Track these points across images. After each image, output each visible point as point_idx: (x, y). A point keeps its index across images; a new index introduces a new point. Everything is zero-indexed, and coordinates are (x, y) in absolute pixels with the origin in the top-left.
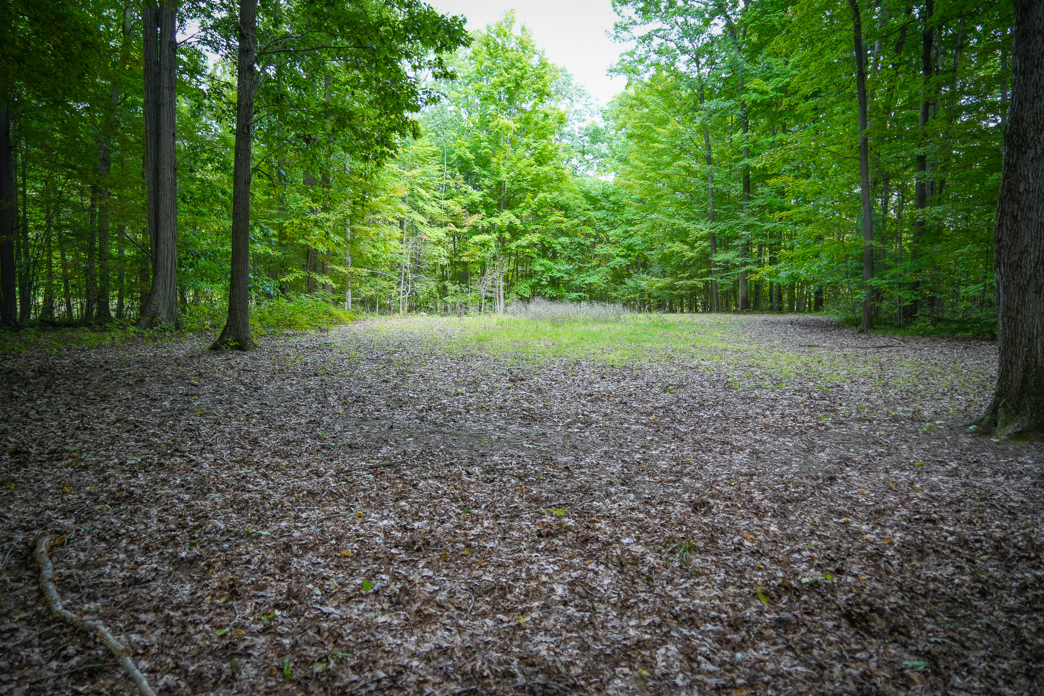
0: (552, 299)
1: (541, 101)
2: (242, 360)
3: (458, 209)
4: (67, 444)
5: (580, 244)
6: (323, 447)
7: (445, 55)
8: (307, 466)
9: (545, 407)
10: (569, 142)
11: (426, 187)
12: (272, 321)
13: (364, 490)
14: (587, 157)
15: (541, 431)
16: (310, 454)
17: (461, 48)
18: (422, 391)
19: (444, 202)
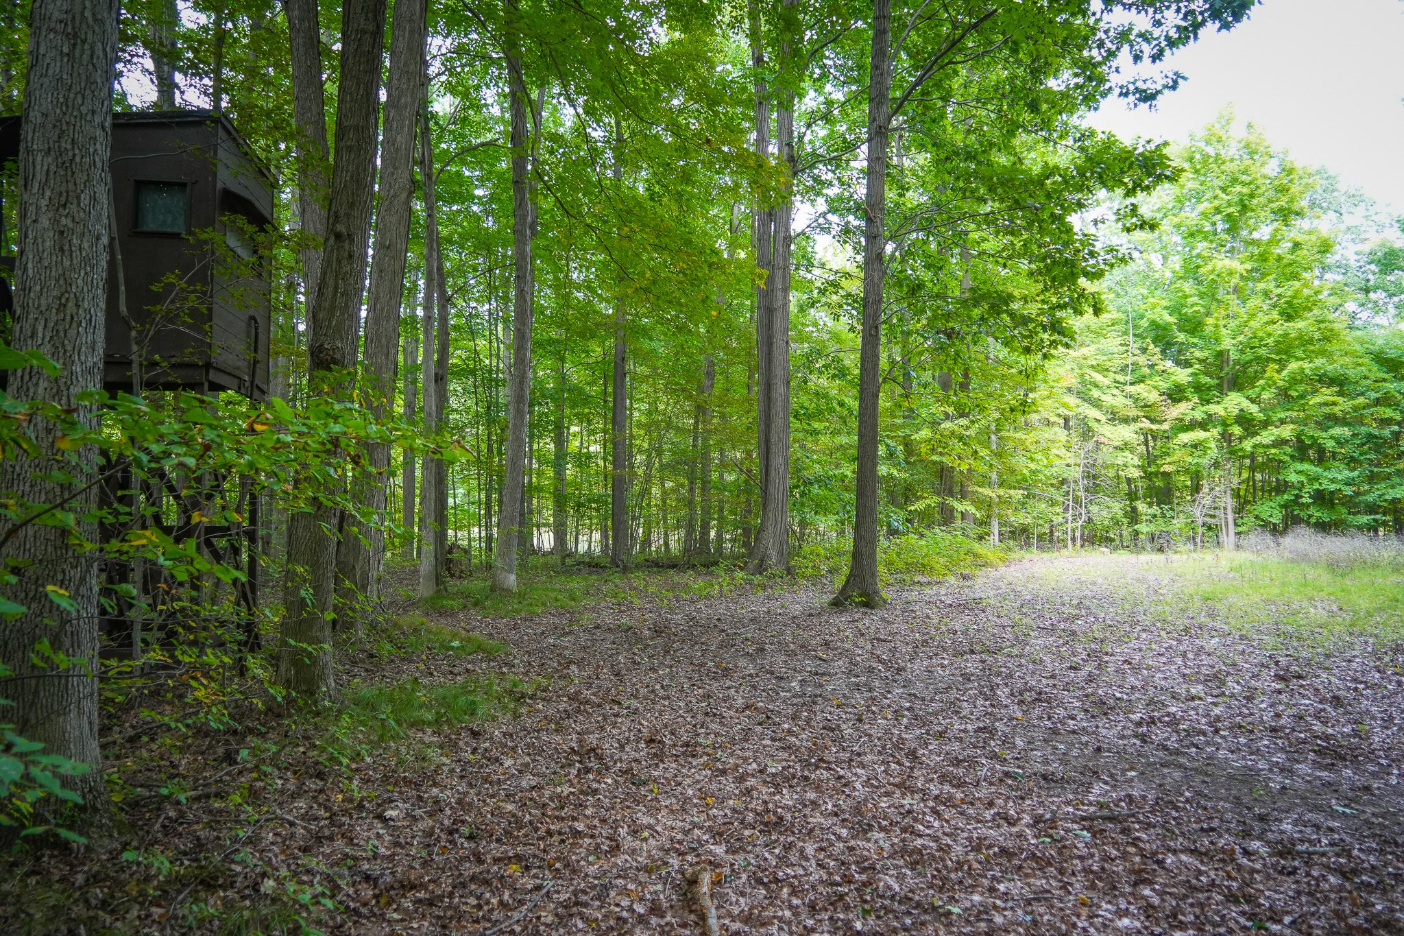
0: (1323, 527)
1: (1287, 225)
2: (871, 621)
3: (1153, 397)
4: (698, 735)
5: (1370, 436)
6: (1006, 774)
7: (1140, 198)
8: (991, 804)
9: (1356, 733)
10: (1339, 278)
11: (1104, 370)
12: (901, 565)
13: (1082, 858)
14: (1372, 295)
15: (1360, 781)
16: (991, 784)
17: (1166, 185)
18: (1133, 688)
19: (1129, 388)
